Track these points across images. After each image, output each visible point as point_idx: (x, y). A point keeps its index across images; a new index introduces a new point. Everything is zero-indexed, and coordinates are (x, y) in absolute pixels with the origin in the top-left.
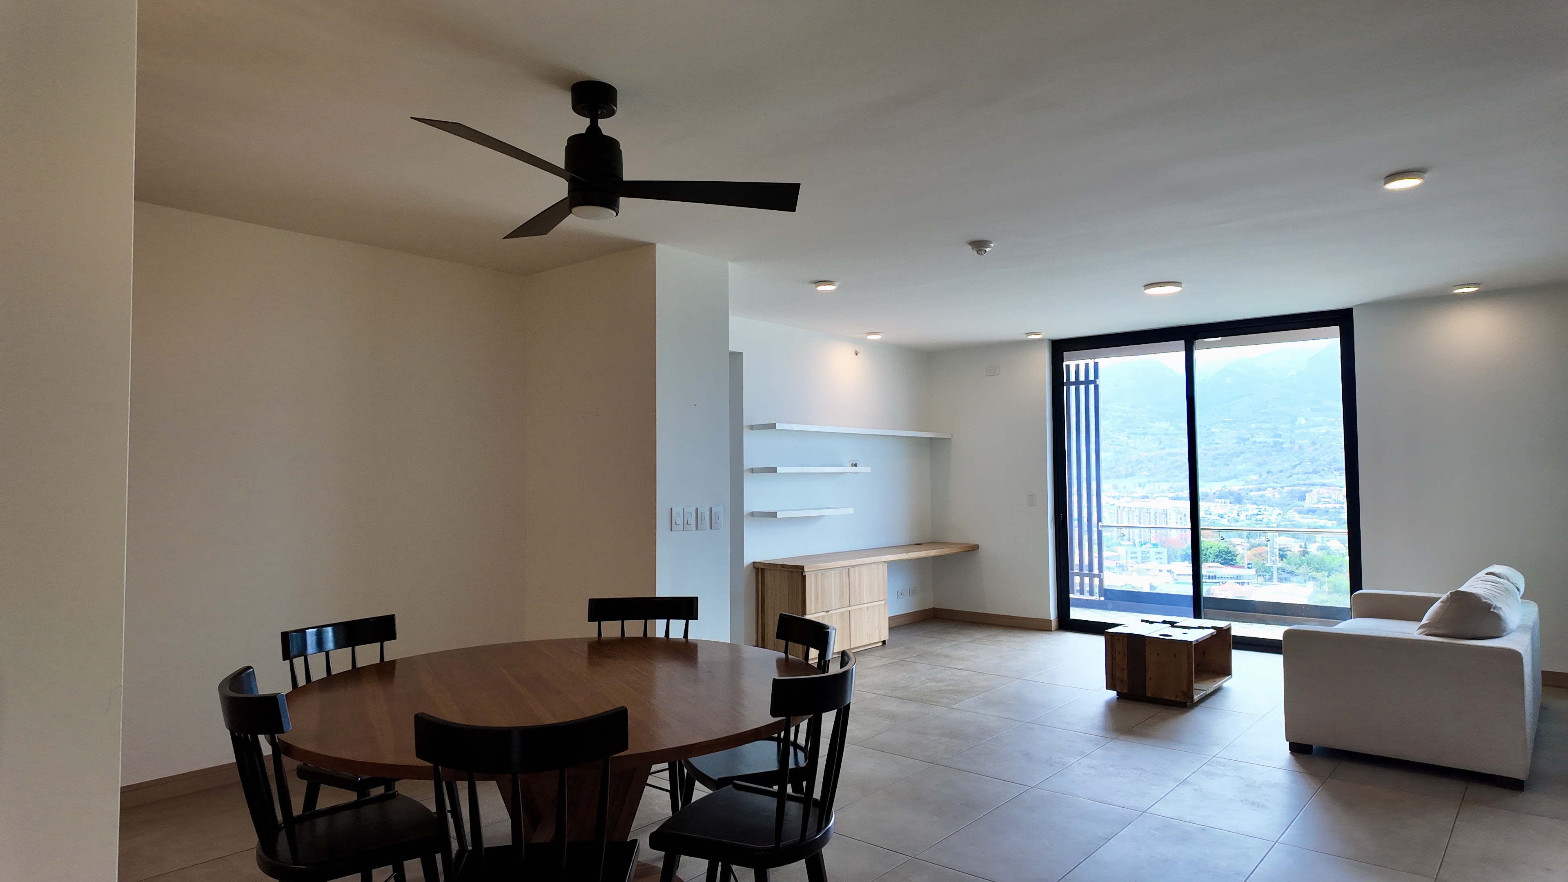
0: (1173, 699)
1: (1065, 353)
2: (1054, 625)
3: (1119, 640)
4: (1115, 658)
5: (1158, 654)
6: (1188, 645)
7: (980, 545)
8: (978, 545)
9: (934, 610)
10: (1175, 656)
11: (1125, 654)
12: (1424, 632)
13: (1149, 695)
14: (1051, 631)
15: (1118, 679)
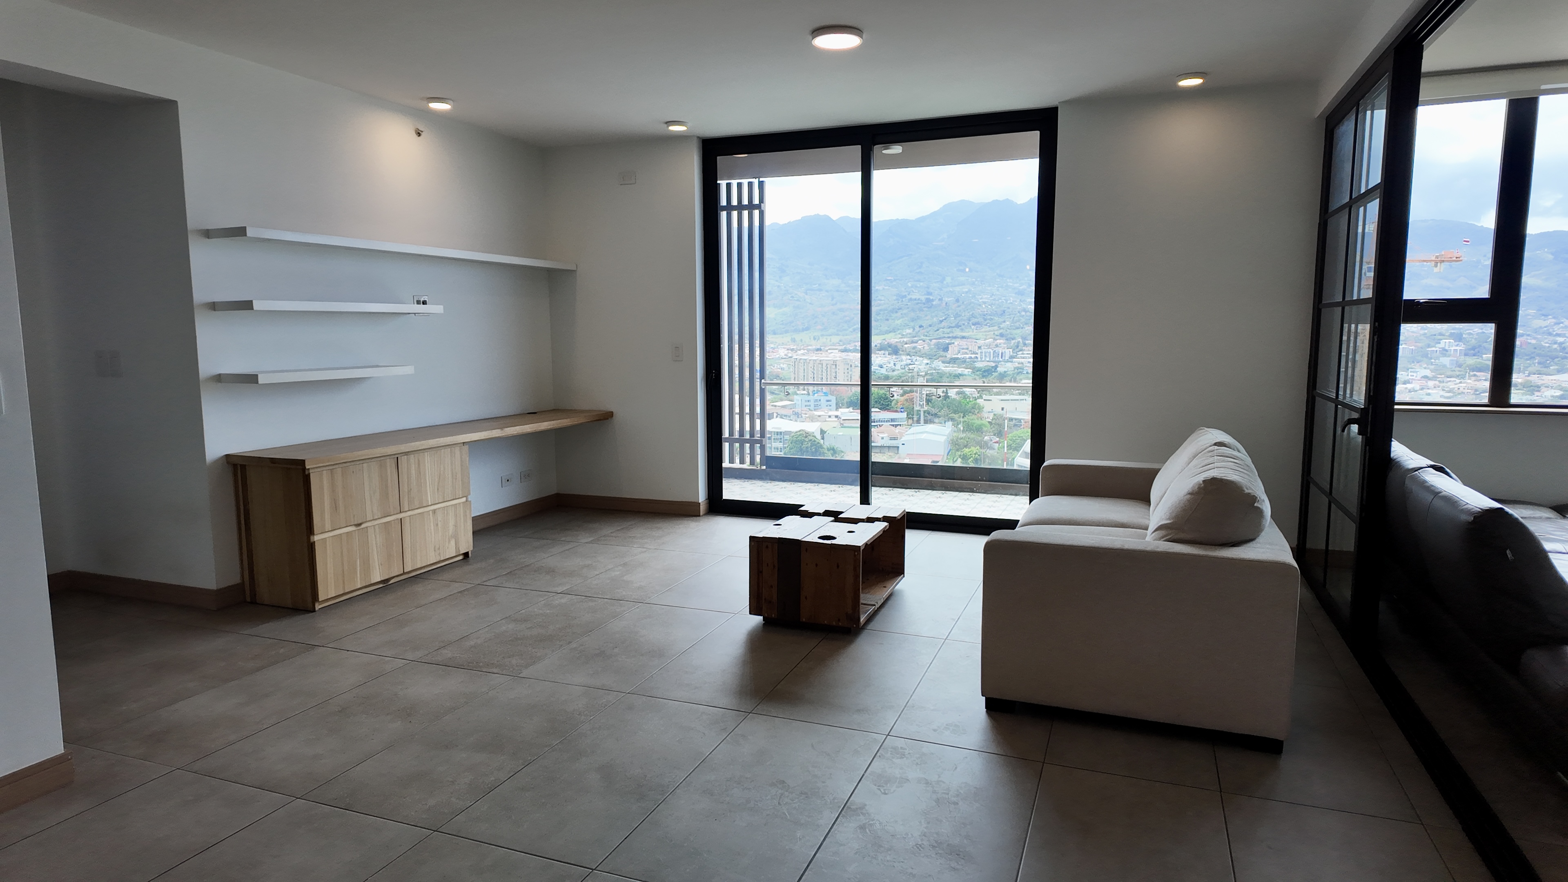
0: (834, 623)
1: (718, 157)
2: (703, 509)
3: (767, 547)
4: (761, 572)
5: (817, 565)
6: (855, 551)
7: (614, 411)
8: (612, 412)
9: (558, 495)
10: (838, 566)
11: (774, 566)
12: (1163, 537)
13: (804, 620)
14: (699, 516)
15: (765, 599)
